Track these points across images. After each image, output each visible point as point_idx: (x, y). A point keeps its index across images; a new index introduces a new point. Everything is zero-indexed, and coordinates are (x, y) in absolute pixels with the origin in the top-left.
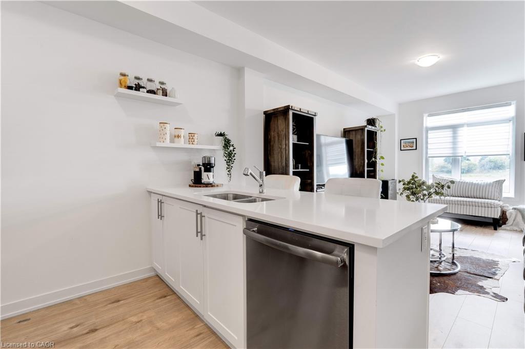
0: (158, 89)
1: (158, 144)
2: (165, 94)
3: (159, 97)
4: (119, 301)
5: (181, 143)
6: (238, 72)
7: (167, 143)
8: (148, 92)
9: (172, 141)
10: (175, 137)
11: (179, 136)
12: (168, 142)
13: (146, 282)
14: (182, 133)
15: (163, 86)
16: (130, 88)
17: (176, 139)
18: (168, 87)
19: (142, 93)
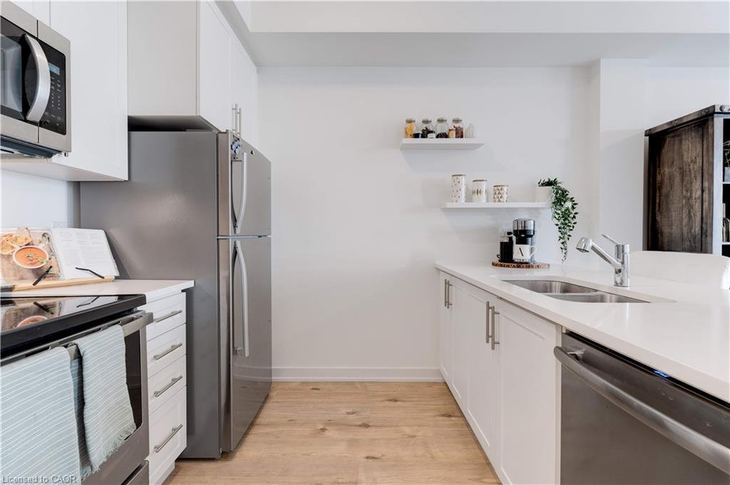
0: (450, 130)
1: (449, 205)
2: (460, 134)
3: (453, 140)
4: (396, 401)
5: (482, 202)
6: (588, 71)
7: (462, 203)
8: (437, 137)
9: (469, 199)
10: (474, 192)
11: (478, 192)
12: (463, 201)
13: (431, 387)
14: (484, 187)
15: (457, 125)
16: (416, 136)
17: (475, 196)
18: (464, 125)
19: (431, 140)
